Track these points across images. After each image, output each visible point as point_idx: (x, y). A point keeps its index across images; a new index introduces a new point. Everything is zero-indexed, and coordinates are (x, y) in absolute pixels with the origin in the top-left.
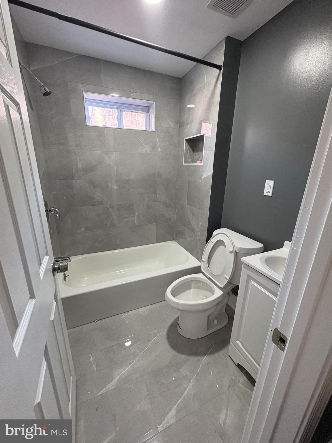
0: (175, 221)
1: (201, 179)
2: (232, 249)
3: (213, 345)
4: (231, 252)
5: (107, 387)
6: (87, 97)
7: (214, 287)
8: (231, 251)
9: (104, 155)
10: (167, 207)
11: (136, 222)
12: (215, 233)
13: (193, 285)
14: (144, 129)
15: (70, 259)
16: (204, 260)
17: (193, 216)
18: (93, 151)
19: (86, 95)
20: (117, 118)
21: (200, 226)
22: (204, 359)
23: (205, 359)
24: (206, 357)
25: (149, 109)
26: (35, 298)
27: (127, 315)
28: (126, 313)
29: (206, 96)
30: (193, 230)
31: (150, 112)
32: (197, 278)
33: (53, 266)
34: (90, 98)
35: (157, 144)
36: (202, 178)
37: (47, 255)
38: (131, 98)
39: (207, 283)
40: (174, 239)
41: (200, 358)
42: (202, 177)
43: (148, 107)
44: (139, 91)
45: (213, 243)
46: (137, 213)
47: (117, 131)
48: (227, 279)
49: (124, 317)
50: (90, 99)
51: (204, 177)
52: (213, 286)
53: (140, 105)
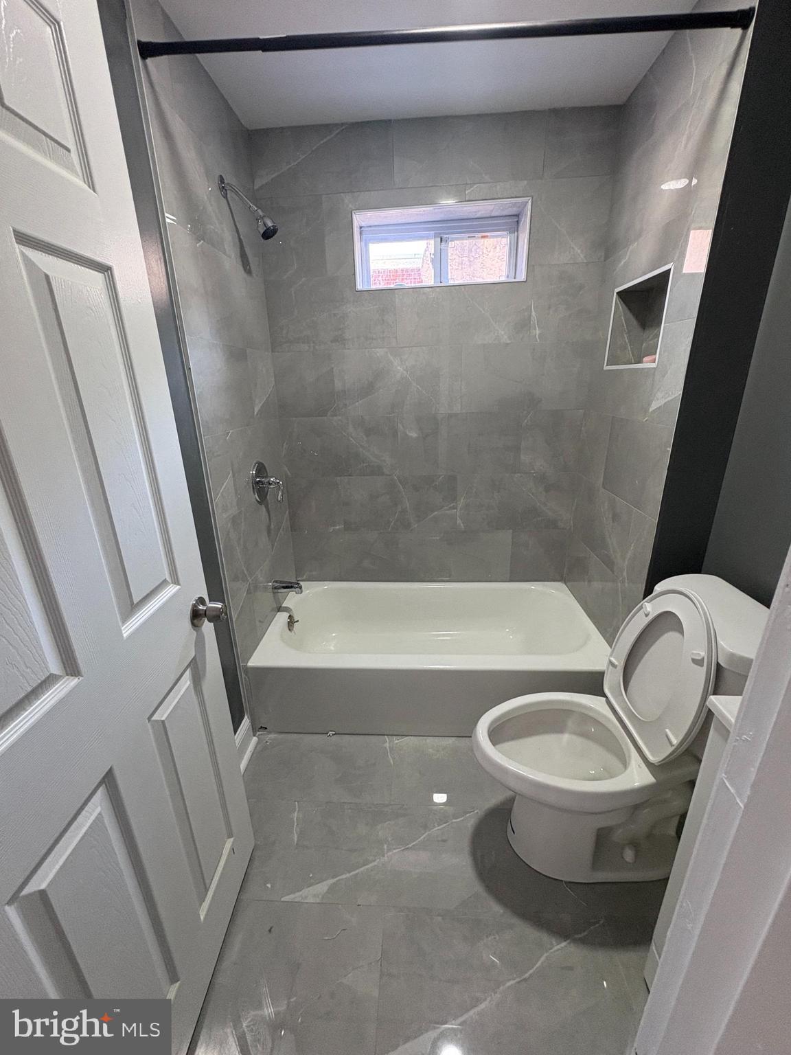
0: (570, 529)
1: (646, 411)
2: (702, 653)
3: (601, 922)
4: (698, 662)
5: (305, 892)
6: (363, 221)
7: (629, 750)
8: (700, 658)
9: (392, 358)
10: (547, 490)
11: (459, 521)
12: (658, 588)
13: (570, 724)
14: (503, 279)
15: (301, 587)
16: (616, 663)
17: (613, 522)
18: (367, 350)
19: (359, 219)
20: (433, 261)
21: (629, 554)
22: (558, 947)
23: (559, 949)
24: (563, 944)
25: (518, 221)
26: (82, 676)
27: (397, 744)
28: (395, 737)
29: (689, 139)
30: (609, 563)
31: (519, 232)
32: (585, 707)
33: (194, 606)
34: (371, 223)
35: (530, 316)
36: (651, 410)
37: (175, 584)
38: (466, 201)
39: (610, 727)
40: (562, 579)
41: (545, 937)
42: (649, 405)
43: (517, 216)
44: (487, 178)
45: (647, 615)
46: (462, 500)
47: (424, 293)
48: (672, 745)
49: (387, 745)
50: (370, 226)
51: (654, 406)
52: (626, 744)
53: (493, 214)
